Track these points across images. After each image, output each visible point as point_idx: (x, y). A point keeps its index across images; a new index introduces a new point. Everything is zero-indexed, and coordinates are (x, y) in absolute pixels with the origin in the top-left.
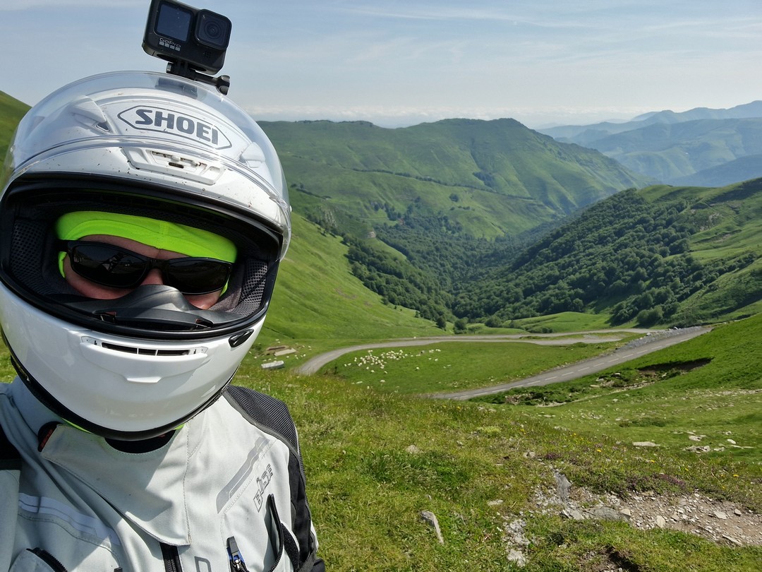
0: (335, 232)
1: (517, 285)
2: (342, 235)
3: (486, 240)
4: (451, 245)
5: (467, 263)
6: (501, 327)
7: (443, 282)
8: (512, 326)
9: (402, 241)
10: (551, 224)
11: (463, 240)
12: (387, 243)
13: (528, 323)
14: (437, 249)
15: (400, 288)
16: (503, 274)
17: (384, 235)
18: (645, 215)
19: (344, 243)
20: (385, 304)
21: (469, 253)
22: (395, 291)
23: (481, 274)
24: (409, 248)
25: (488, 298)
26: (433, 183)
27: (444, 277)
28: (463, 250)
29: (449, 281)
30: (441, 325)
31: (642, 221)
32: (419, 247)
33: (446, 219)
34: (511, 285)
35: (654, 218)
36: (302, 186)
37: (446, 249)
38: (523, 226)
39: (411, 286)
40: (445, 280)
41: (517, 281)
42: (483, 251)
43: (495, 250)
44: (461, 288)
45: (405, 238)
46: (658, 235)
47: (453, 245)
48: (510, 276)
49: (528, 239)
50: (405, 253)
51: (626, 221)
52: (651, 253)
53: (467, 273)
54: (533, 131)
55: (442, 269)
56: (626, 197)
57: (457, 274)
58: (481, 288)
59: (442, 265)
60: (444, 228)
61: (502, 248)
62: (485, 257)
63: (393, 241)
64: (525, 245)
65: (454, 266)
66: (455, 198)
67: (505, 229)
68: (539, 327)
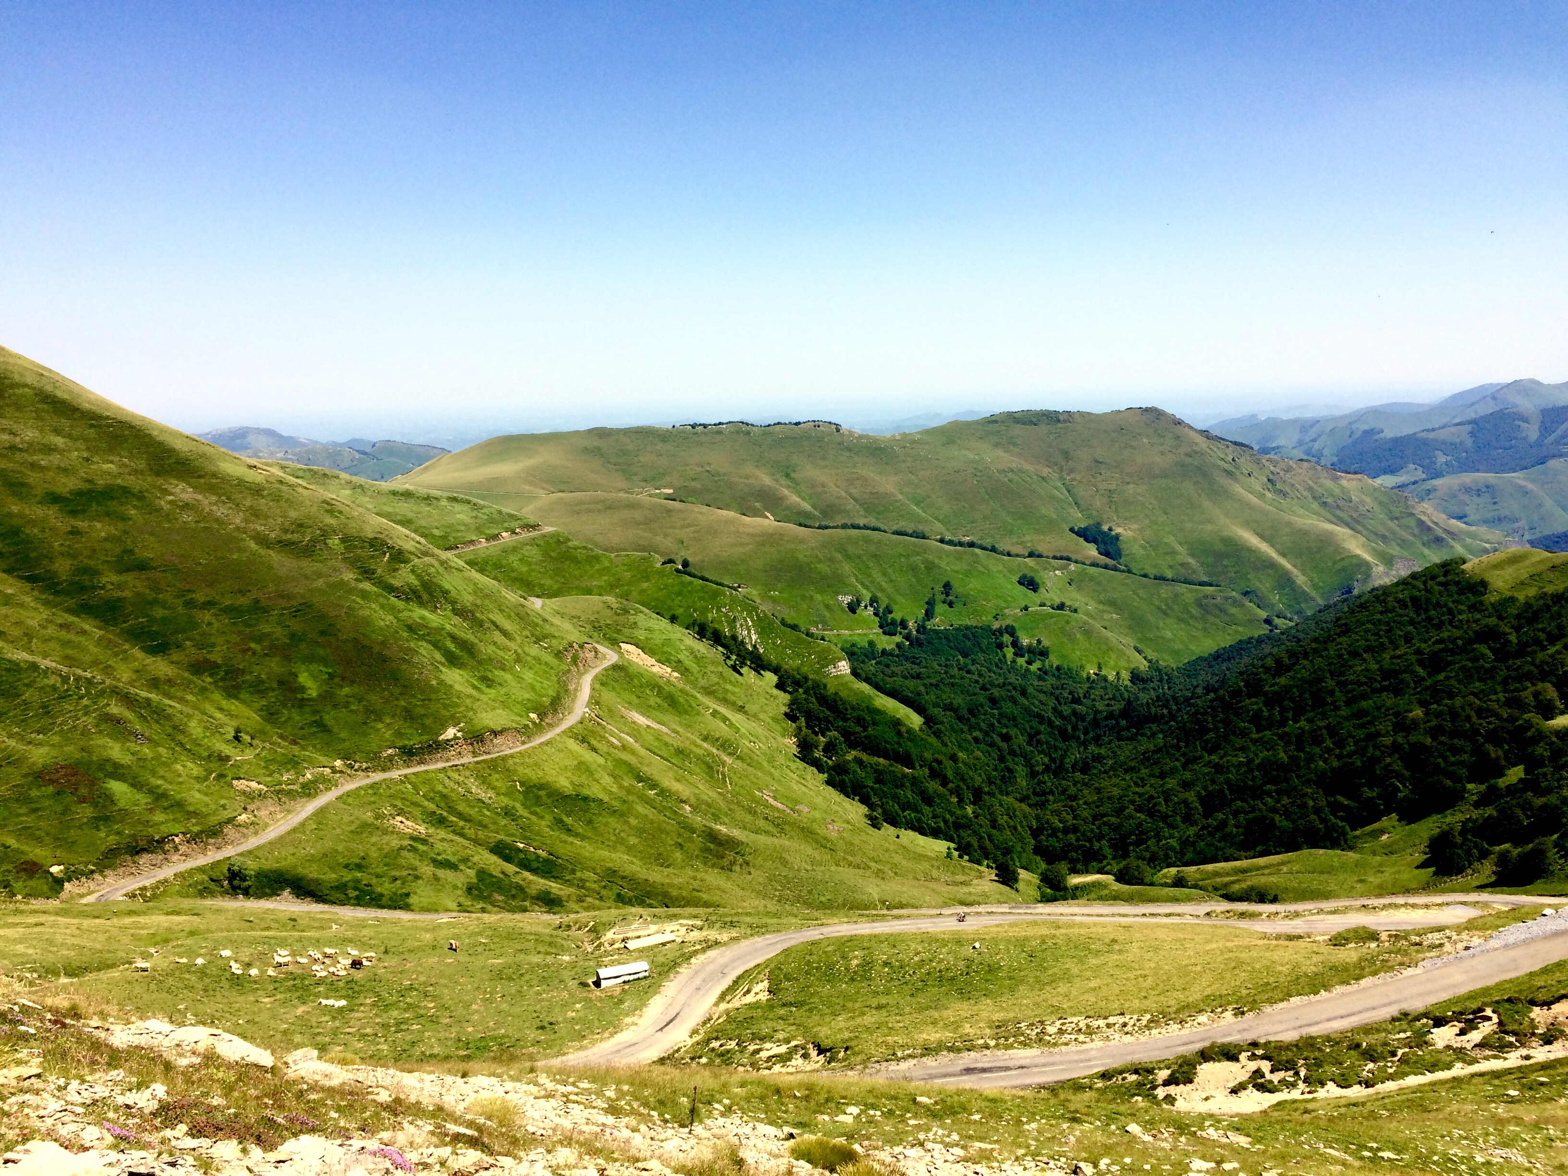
0: (759, 664)
1: (1186, 785)
2: (776, 671)
3: (1105, 679)
4: (1023, 693)
5: (1063, 733)
6: (1152, 884)
7: (1008, 776)
8: (1179, 882)
9: (911, 683)
10: (1260, 641)
11: (1051, 681)
12: (877, 687)
13: (1217, 874)
14: (993, 701)
15: (909, 794)
16: (1146, 759)
17: (871, 666)
18: (1493, 621)
19: (780, 686)
20: (875, 826)
21: (1066, 710)
22: (895, 797)
23: (1098, 758)
24: (929, 698)
25: (1119, 812)
26: (978, 551)
27: (1011, 765)
28: (1052, 702)
29: (1021, 771)
30: (1007, 877)
31: (1488, 635)
32: (948, 695)
33: (1011, 631)
34: (1171, 783)
35: (1517, 629)
36: (685, 564)
37: (1014, 701)
38: (1193, 647)
39: (933, 786)
40: (1010, 771)
41: (1187, 775)
42: (1100, 706)
43: (1129, 702)
44: (1051, 792)
45: (918, 676)
46: (1527, 668)
47: (1030, 690)
48: (1168, 764)
49: (1205, 677)
50: (919, 710)
51: (1445, 635)
52: (1516, 712)
53: (1063, 757)
54: (1205, 433)
55: (1004, 745)
56: (1441, 579)
57: (1040, 759)
58: (1099, 791)
59: (1006, 738)
60: (1009, 652)
61: (1144, 697)
62: (1106, 718)
63: (890, 683)
64: (1199, 691)
65: (1032, 738)
66: (1030, 584)
67: (1151, 655)
68: (1244, 885)
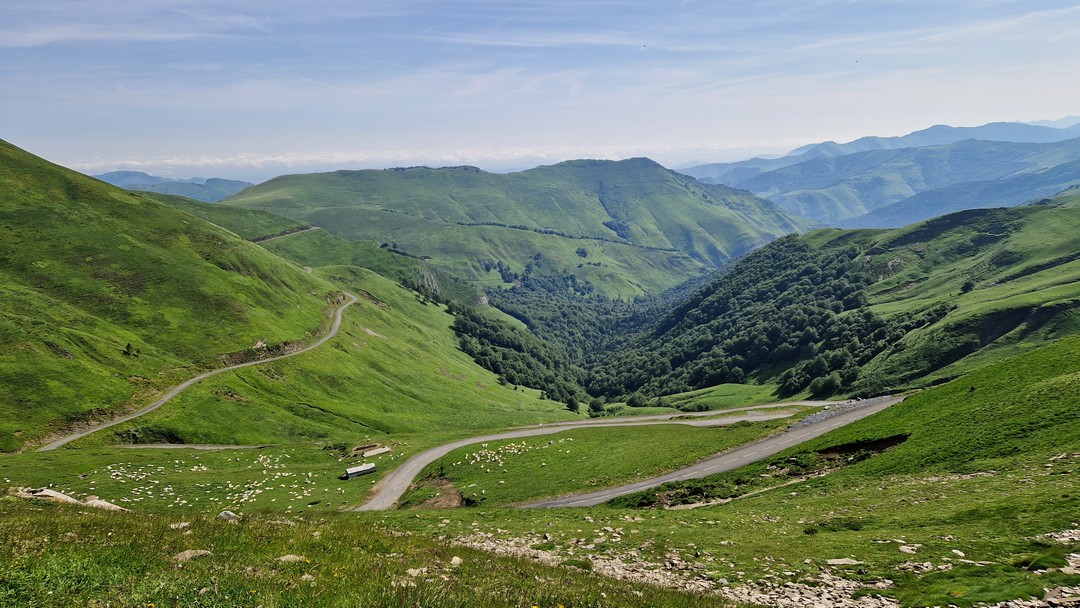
0: (437, 300)
1: (663, 354)
2: (447, 303)
3: (622, 301)
4: (580, 309)
5: (601, 330)
6: (646, 406)
7: (572, 354)
8: (659, 405)
9: (521, 307)
10: (700, 279)
11: (594, 303)
12: (502, 310)
13: (679, 399)
14: (564, 315)
15: (521, 364)
16: (645, 342)
17: (498, 300)
18: (811, 265)
19: (449, 312)
20: (503, 384)
21: (603, 318)
22: (514, 368)
23: (619, 342)
24: (529, 315)
25: (629, 371)
26: (554, 235)
27: (574, 347)
28: (596, 314)
29: (580, 352)
30: (572, 407)
31: (808, 272)
32: (541, 313)
33: (572, 278)
34: (656, 354)
35: (823, 268)
36: (395, 246)
37: (575, 314)
38: (667, 283)
39: (533, 361)
40: (575, 351)
41: (663, 349)
42: (620, 315)
43: (635, 312)
44: (595, 361)
45: (524, 303)
46: (827, 288)
47: (583, 309)
48: (654, 343)
49: (672, 299)
50: (525, 321)
51: (789, 272)
52: (822, 309)
53: (601, 342)
54: (672, 172)
55: (570, 338)
56: (787, 244)
57: (589, 344)
58: (619, 360)
59: (571, 334)
60: (571, 289)
61: (642, 310)
62: (623, 322)
63: (510, 307)
64: (670, 305)
65: (585, 334)
66: (582, 253)
67: (645, 287)
68: (692, 404)
